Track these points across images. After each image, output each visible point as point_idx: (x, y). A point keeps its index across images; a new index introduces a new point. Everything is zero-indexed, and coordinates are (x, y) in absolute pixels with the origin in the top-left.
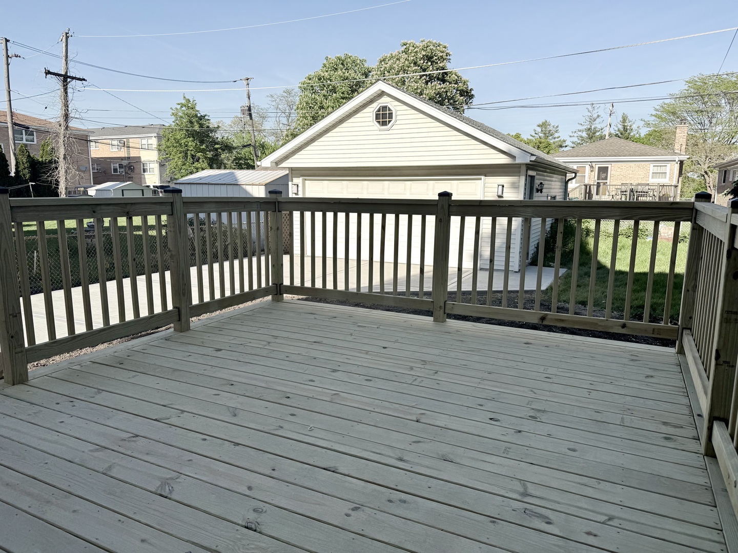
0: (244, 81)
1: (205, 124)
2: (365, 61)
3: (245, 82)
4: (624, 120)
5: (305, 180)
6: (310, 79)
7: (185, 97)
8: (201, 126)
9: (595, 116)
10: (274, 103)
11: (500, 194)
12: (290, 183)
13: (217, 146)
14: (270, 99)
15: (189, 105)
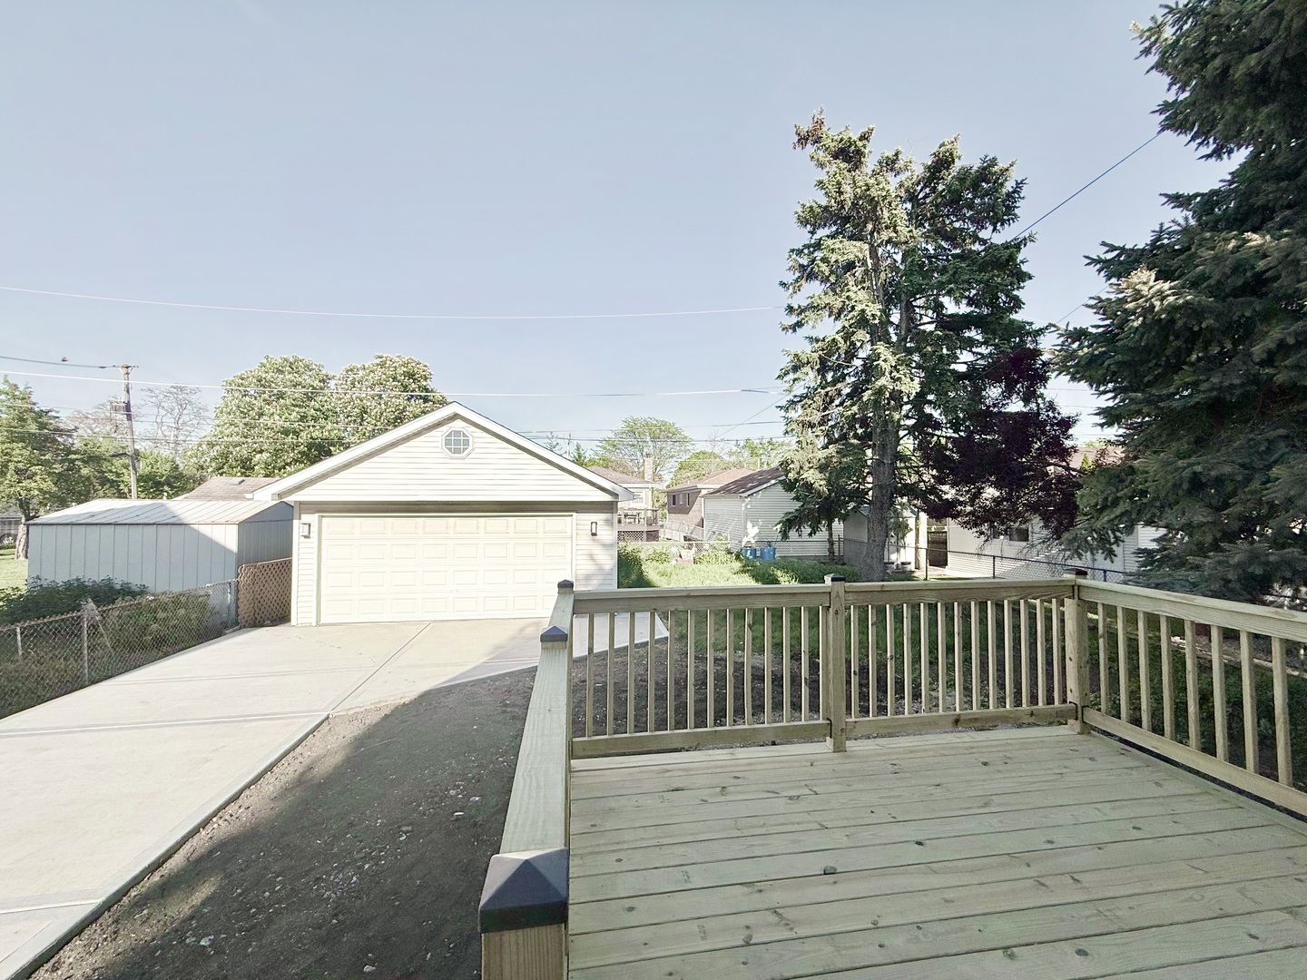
0: (120, 369)
1: (51, 424)
2: (323, 367)
3: (123, 371)
4: (578, 449)
5: (323, 516)
6: (243, 379)
7: (7, 381)
8: (42, 426)
9: (555, 443)
10: (154, 399)
11: (594, 531)
12: (296, 522)
13: (73, 457)
14: (148, 393)
15: (17, 393)
